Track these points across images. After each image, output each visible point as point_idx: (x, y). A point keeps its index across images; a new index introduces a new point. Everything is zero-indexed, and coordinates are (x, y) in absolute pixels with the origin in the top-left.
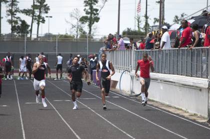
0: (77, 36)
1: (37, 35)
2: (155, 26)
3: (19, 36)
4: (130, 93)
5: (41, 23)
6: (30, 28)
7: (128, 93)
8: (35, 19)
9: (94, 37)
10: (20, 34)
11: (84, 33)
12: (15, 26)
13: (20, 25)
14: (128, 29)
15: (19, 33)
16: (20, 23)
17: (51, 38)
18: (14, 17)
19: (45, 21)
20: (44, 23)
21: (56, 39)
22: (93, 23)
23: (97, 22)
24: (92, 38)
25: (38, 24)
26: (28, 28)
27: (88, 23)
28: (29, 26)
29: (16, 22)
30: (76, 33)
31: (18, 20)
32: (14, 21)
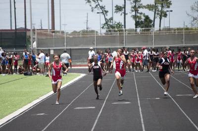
1: (160, 29)
3: (144, 30)
5: (163, 18)
6: (152, 23)
8: (158, 14)
12: (138, 22)
13: (143, 20)
15: (143, 27)
16: (143, 18)
17: (173, 31)
18: (138, 13)
19: (167, 15)
20: (166, 17)
21: (183, 32)
25: (161, 18)
26: (151, 23)
28: (151, 21)
29: (140, 18)
31: (142, 15)
32: (138, 16)
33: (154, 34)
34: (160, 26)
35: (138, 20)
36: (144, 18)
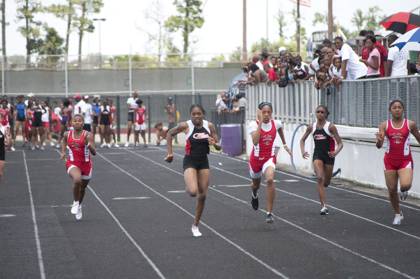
0: (160, 56)
1: (80, 57)
2: (319, 33)
3: (43, 59)
4: (312, 171)
5: (85, 32)
6: (64, 45)
7: (307, 171)
8: (75, 25)
9: (195, 59)
10: (45, 56)
11: (175, 50)
12: (33, 41)
13: (43, 38)
14: (263, 39)
15: (42, 53)
16: (43, 35)
18: (32, 21)
19: (93, 28)
20: (92, 32)
21: (128, 65)
22: (192, 30)
23: (199, 27)
24: (190, 60)
25: (81, 34)
26: (61, 43)
27: (181, 31)
28: (59, 41)
29: (36, 34)
30: (157, 52)
31: (41, 27)
32: (31, 30)
33: (66, 69)
34: (80, 52)
35: (32, 38)
36: (46, 33)
